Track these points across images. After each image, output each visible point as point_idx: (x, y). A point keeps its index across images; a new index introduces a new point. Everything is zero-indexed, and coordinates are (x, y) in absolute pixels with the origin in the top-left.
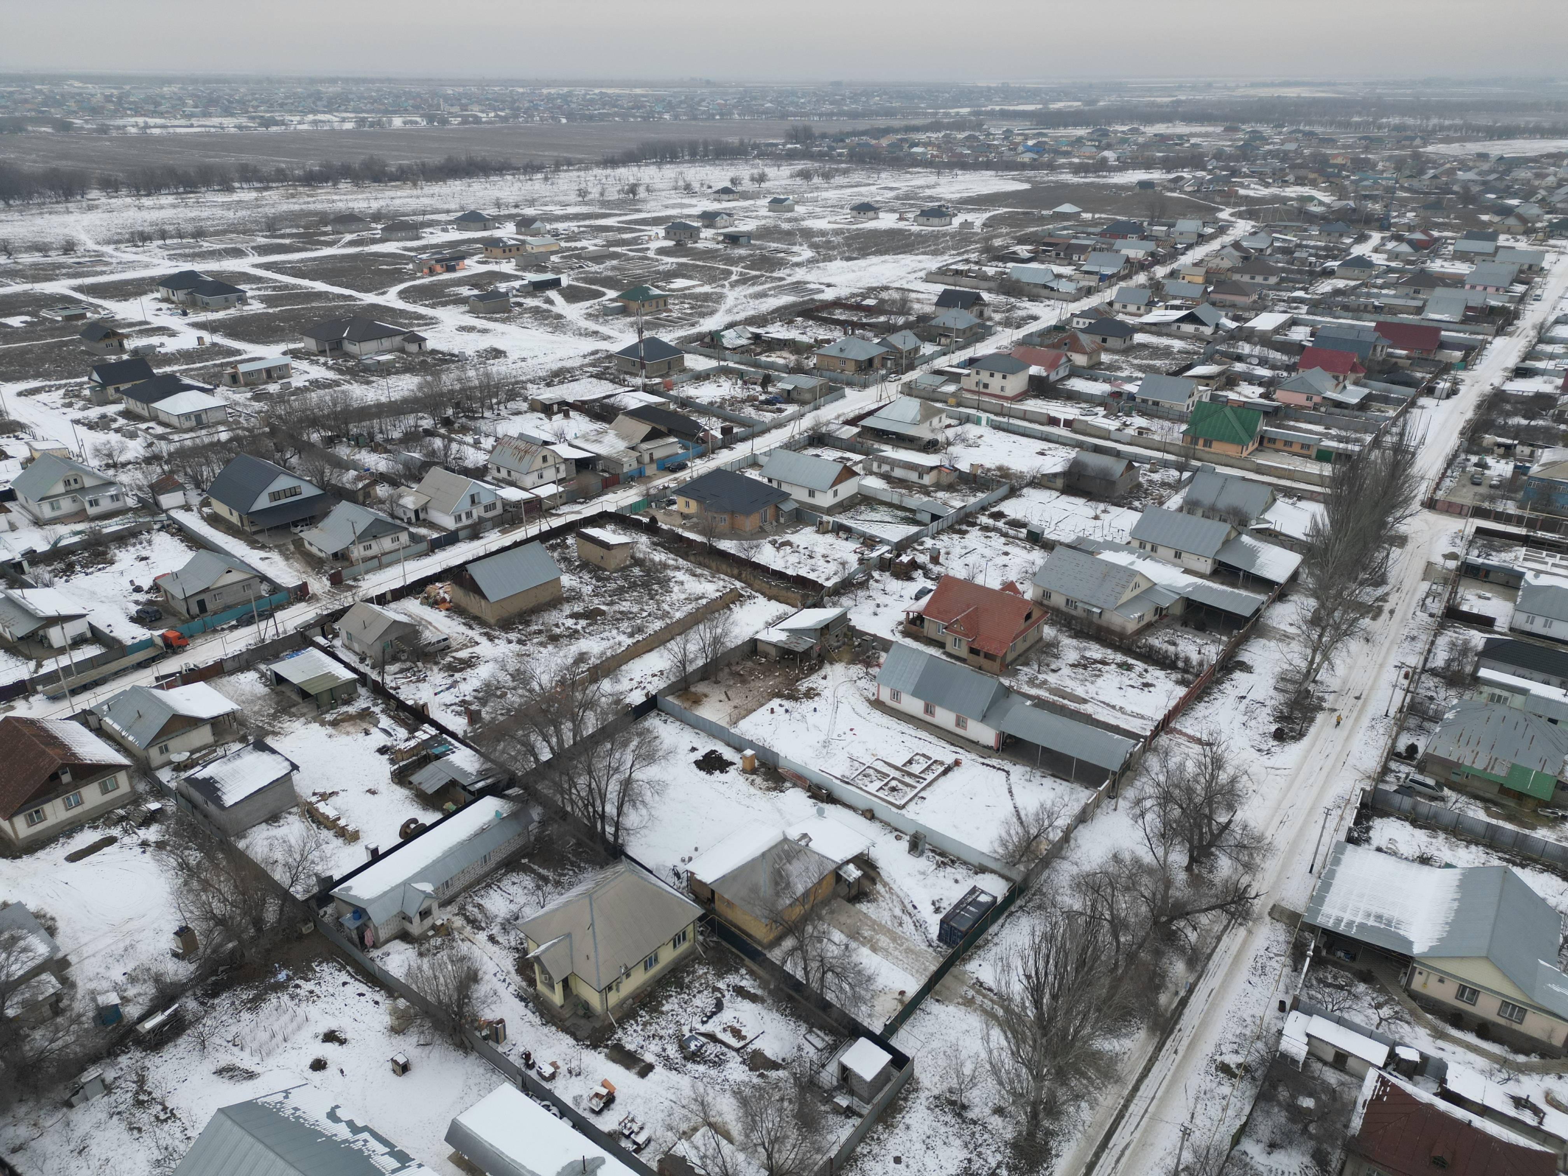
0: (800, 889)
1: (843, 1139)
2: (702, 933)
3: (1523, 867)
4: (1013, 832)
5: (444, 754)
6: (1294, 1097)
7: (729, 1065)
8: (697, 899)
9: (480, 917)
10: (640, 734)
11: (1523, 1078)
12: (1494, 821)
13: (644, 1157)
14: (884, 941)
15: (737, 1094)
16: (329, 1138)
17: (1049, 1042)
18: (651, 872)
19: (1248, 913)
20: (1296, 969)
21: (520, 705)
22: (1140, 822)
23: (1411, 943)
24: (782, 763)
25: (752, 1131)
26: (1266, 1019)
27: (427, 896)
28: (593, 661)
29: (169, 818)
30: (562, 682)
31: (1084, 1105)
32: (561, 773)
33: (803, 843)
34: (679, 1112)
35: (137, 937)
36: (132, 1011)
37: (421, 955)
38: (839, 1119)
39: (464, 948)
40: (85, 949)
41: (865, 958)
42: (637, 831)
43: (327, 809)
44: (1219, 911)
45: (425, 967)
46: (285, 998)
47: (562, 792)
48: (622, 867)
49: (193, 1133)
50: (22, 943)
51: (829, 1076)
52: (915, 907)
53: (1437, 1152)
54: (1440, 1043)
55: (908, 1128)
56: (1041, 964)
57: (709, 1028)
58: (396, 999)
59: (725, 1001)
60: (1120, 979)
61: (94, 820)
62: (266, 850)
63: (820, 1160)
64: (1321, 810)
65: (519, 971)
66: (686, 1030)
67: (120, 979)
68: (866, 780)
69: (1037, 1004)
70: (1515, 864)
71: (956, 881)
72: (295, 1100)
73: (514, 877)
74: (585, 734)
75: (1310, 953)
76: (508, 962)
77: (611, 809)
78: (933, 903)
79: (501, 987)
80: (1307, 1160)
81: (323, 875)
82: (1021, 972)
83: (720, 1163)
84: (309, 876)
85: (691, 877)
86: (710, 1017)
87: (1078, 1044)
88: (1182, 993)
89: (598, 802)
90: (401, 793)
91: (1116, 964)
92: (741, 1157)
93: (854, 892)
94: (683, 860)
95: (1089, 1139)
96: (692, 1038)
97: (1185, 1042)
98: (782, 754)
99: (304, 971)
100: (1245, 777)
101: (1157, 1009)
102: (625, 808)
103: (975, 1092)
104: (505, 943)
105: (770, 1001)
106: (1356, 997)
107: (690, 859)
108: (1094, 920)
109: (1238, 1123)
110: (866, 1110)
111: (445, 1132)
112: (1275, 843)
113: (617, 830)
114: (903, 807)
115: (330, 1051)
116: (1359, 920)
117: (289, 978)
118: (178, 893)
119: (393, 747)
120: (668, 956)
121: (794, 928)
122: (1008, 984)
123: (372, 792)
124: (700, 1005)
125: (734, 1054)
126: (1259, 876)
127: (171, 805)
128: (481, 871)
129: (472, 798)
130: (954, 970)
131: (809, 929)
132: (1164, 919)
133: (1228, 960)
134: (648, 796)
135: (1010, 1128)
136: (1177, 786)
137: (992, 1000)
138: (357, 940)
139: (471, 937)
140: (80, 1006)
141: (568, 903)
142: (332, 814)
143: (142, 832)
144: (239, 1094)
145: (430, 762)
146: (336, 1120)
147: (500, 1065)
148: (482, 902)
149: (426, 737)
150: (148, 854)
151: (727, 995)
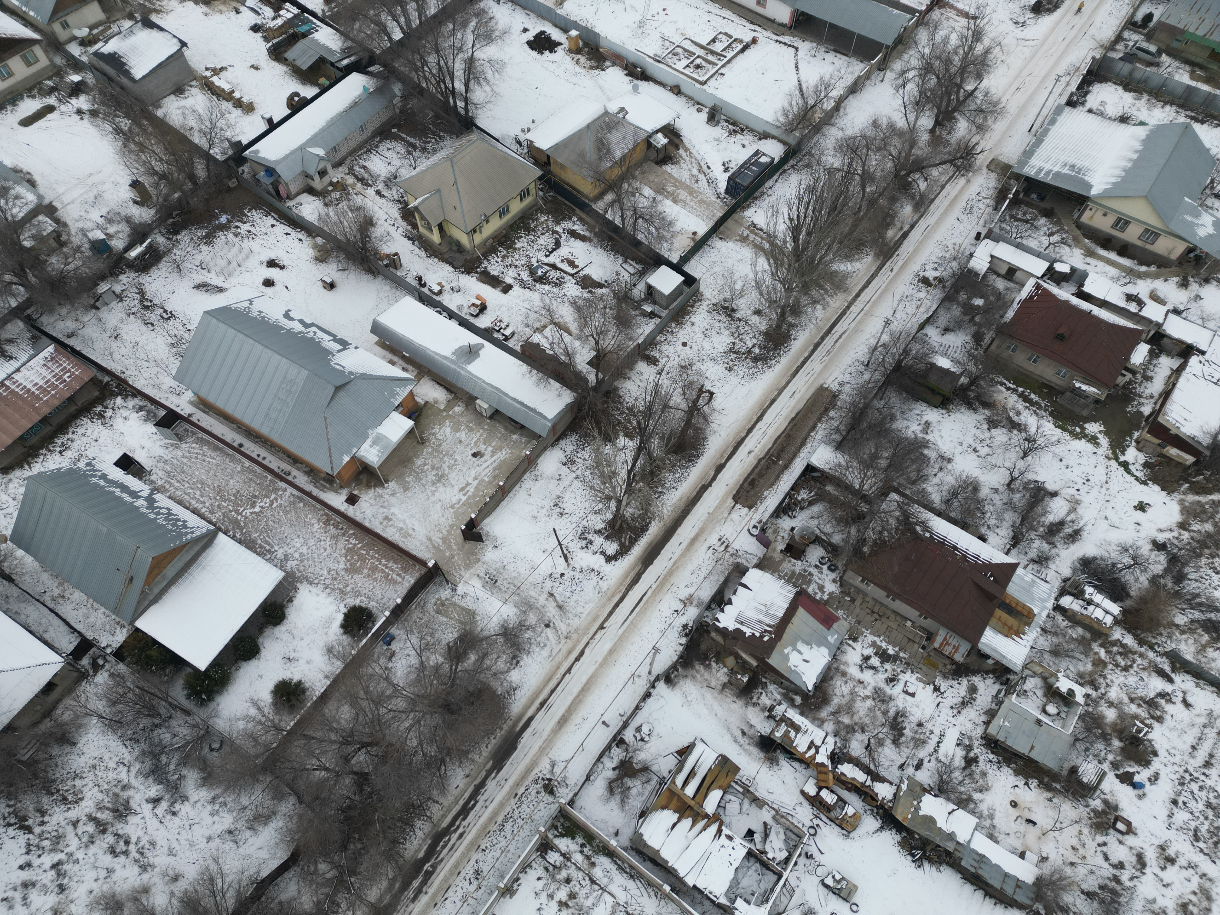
0: (618, 154)
1: (647, 332)
2: (541, 190)
3: (1202, 122)
4: (794, 103)
5: (309, 33)
6: (970, 298)
7: (566, 285)
8: (536, 163)
9: (366, 176)
10: (477, 15)
11: (1140, 282)
12: (1194, 84)
13: (511, 344)
14: (683, 194)
15: (573, 303)
16: (289, 331)
17: (800, 266)
18: (497, 140)
19: (970, 166)
20: (996, 209)
22: (901, 91)
23: (1090, 187)
24: (603, 43)
25: (584, 327)
26: (963, 246)
27: (321, 159)
29: (92, 90)
31: (819, 307)
32: (413, 53)
33: (621, 115)
34: (532, 316)
35: (101, 188)
36: (118, 244)
37: (326, 205)
38: (645, 320)
39: (358, 200)
40: (63, 197)
41: (668, 208)
42: (483, 105)
43: (220, 83)
44: (948, 165)
45: (331, 214)
46: (231, 236)
47: (416, 70)
48: (474, 136)
49: (192, 327)
50: (12, 192)
51: (639, 291)
52: (709, 168)
53: (1060, 332)
54: (1088, 260)
55: (693, 324)
56: (802, 210)
57: (551, 259)
58: (314, 237)
59: (562, 241)
60: (861, 220)
61: (30, 90)
62: (181, 118)
63: (632, 345)
64: (1054, 77)
65: (404, 218)
66: (534, 261)
67: (101, 221)
68: (675, 59)
69: (795, 239)
70: (1197, 120)
71: (744, 146)
72: (258, 306)
73: (389, 144)
74: (429, 14)
75: (1011, 196)
76: (395, 211)
77: (459, 86)
78: (724, 165)
79: (392, 230)
80: (968, 338)
81: (233, 140)
82: (786, 216)
83: (563, 347)
84: (222, 141)
85: (531, 145)
86: (551, 252)
87: (821, 267)
88: (905, 229)
89: (448, 80)
90: (279, 69)
91: (859, 209)
92: (577, 343)
93: (661, 156)
94: (523, 131)
95: (819, 328)
96: (538, 267)
97: (900, 263)
98: (603, 35)
99: (239, 216)
100: (998, 48)
101: (884, 241)
102: (471, 85)
103: (743, 300)
104: (390, 196)
105: (595, 241)
106: (1036, 228)
107: (529, 130)
108: (849, 173)
109: (926, 316)
110: (664, 313)
111: (370, 327)
112: (1008, 107)
113: (467, 104)
114: (704, 83)
115: (273, 273)
116: (1056, 169)
117: (229, 222)
118: (123, 155)
119: (263, 25)
120: (516, 207)
121: (613, 186)
122: (775, 225)
123: (257, 68)
124: (544, 243)
125: (570, 277)
126: (987, 136)
127: (90, 78)
128: (361, 138)
129: (341, 74)
130: (735, 216)
131: (625, 186)
132: (903, 173)
133: (946, 203)
134: (489, 74)
135: (764, 323)
136: (939, 58)
137: (762, 238)
138: (274, 193)
139: (362, 191)
140: (76, 240)
141: (434, 165)
142: (227, 87)
143: (74, 101)
144: (217, 301)
145: (299, 40)
146: (291, 319)
147: (400, 284)
148: (366, 164)
149: (290, 15)
150: (86, 121)
151: (564, 236)
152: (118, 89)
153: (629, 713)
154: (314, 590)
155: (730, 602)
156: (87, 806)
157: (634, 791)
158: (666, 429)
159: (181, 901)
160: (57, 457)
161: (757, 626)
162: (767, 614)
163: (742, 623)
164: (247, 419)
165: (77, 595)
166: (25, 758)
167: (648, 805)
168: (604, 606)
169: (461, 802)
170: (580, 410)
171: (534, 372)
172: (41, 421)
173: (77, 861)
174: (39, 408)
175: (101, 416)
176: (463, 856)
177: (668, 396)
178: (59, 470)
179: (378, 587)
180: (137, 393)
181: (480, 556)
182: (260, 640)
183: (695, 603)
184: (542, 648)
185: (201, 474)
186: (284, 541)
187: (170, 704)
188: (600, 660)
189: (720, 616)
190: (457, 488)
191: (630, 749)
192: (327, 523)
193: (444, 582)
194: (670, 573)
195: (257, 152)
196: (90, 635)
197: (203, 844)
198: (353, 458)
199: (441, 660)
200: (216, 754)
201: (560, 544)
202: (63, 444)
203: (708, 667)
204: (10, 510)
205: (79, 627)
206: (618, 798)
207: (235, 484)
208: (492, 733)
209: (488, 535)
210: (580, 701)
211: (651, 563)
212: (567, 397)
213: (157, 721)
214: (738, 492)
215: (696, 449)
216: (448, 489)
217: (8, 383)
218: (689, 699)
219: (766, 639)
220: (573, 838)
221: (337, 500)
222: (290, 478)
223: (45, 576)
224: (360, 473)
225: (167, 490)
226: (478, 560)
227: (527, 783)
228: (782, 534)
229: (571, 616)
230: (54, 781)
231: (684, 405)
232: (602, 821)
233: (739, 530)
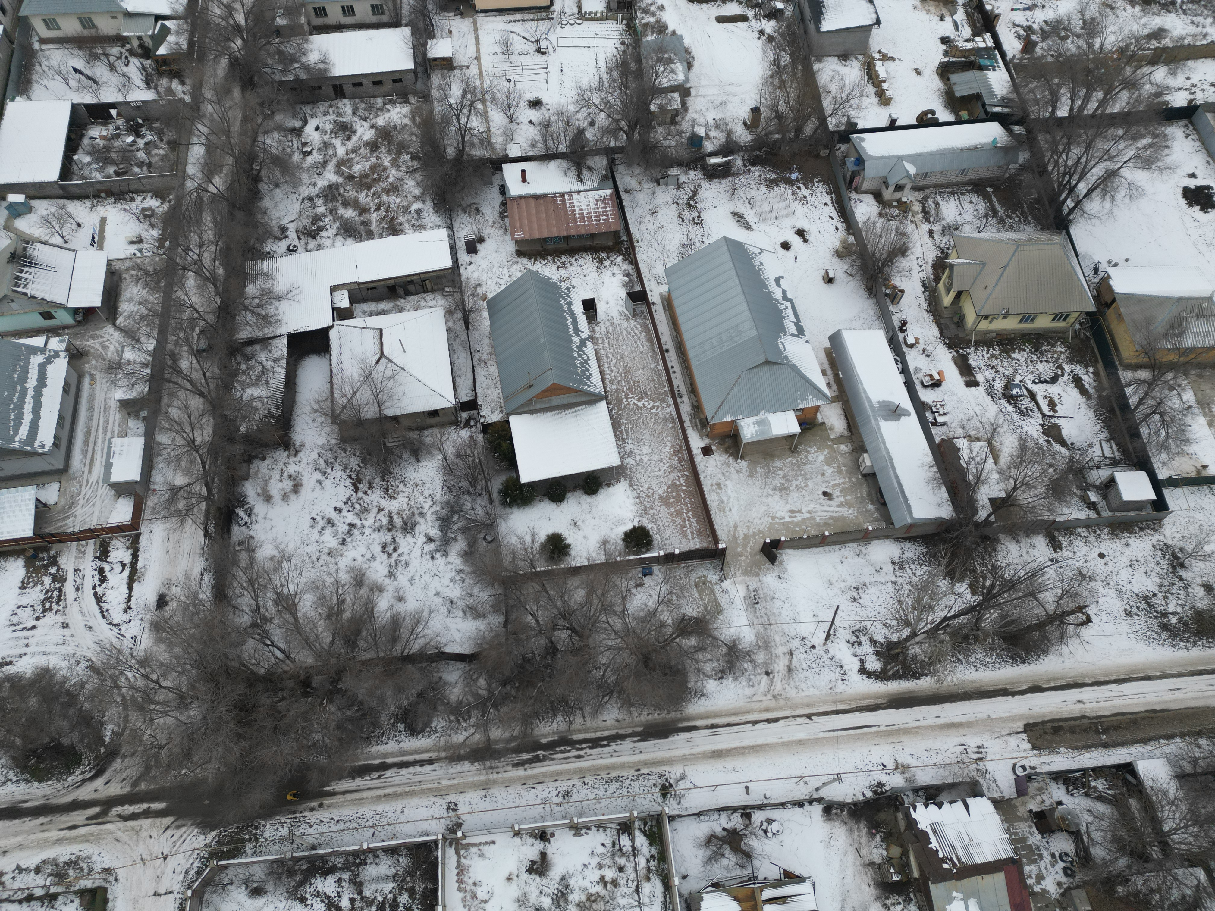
0: (1188, 343)
1: (1074, 517)
2: (1081, 324)
5: (986, 68)
7: (1030, 420)
8: (1097, 298)
9: (933, 212)
10: (1155, 136)
13: (934, 431)
15: (1022, 440)
16: (770, 293)
18: (1077, 255)
21: (1072, 55)
25: (1015, 467)
27: (908, 176)
28: (1167, 42)
29: (783, 20)
30: (1122, 51)
32: (1065, 135)
34: (975, 423)
35: (730, 98)
36: (709, 147)
37: (880, 215)
38: (1080, 504)
39: (910, 228)
40: (701, 89)
41: (1198, 425)
42: (1090, 217)
43: (881, 69)
45: (879, 225)
46: (789, 191)
47: (1055, 151)
48: (1057, 239)
49: (706, 241)
50: (673, 66)
51: (1099, 476)
55: (1127, 545)
57: (1035, 388)
58: (849, 234)
59: (1060, 379)
62: (828, 79)
63: (1047, 516)
65: (934, 266)
66: (1017, 379)
67: (711, 122)
72: (764, 258)
73: (974, 198)
74: (1108, 111)
76: (931, 255)
77: (1082, 188)
79: (916, 269)
81: (853, 120)
83: (980, 469)
84: (843, 116)
85: (1106, 279)
86: (1042, 382)
89: (1076, 177)
90: (937, 84)
92: (995, 476)
94: (1109, 262)
96: (1017, 386)
99: (807, 181)
102: (1094, 194)
103: (1201, 565)
104: (938, 241)
105: (1094, 402)
107: (1116, 265)
110: (1106, 514)
111: (831, 333)
113: (1075, 207)
115: (797, 241)
117: (797, 180)
118: (765, 83)
119: (953, 41)
120: (1043, 322)
121: (1157, 367)
123: (918, 72)
124: (1041, 369)
125: (1040, 416)
127: (789, 10)
128: (954, 179)
129: (985, 117)
131: (1170, 376)
134: (1120, 194)
135: (1206, 602)
138: (848, 180)
139: (918, 223)
140: (685, 126)
141: (1000, 241)
142: (882, 74)
143: (764, 22)
144: (738, 234)
145: (973, 69)
146: (778, 285)
147: (885, 317)
148: (941, 202)
149: (982, 45)
150: (760, 41)
151: (1066, 377)
152: (802, 31)
153: (772, 802)
154: (629, 492)
155: (940, 806)
156: (393, 506)
157: (725, 862)
158: (1015, 613)
159: (392, 617)
160: (554, 268)
161: (947, 849)
162: (966, 848)
163: (935, 832)
164: (687, 336)
165: (493, 369)
166: (388, 445)
167: (727, 884)
168: (826, 702)
169: (599, 734)
170: (947, 531)
171: (935, 469)
172: (564, 237)
173: (363, 534)
174: (571, 228)
175: (601, 261)
176: (568, 772)
177: (1042, 588)
178: (549, 278)
179: (671, 528)
180: (635, 263)
181: (761, 573)
182: (569, 495)
183: (906, 775)
184: (749, 686)
185: (626, 350)
186: (639, 441)
187: (487, 486)
188: (786, 739)
189: (920, 807)
190: (788, 507)
191: (750, 829)
192: (676, 453)
193: (719, 568)
194: (907, 731)
195: (863, 140)
196: (480, 401)
197: (431, 594)
198: (733, 422)
199: (670, 622)
200: (485, 544)
201: (833, 622)
202: (564, 263)
203: (872, 836)
204: (502, 282)
205: (479, 390)
206: (708, 853)
207: (641, 375)
208: (660, 709)
209: (781, 563)
210: (743, 754)
211: (897, 708)
212: (946, 512)
213: (471, 490)
214: (1035, 724)
215: (1028, 654)
216: (782, 502)
217: (566, 196)
218: (832, 843)
219: (945, 866)
220: (651, 844)
221: (697, 442)
222: (679, 400)
223: (487, 341)
224: (729, 436)
225: (597, 344)
226: (758, 575)
227: (653, 770)
228: (1045, 798)
229: (792, 683)
230: (391, 473)
231: (1051, 608)
232: (682, 856)
233: (1005, 756)
